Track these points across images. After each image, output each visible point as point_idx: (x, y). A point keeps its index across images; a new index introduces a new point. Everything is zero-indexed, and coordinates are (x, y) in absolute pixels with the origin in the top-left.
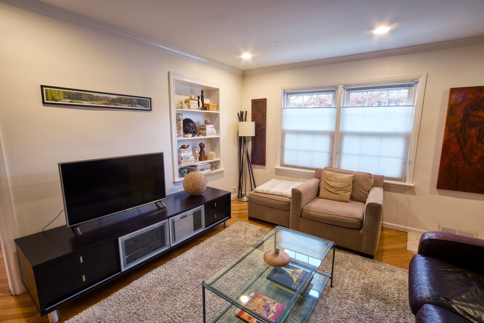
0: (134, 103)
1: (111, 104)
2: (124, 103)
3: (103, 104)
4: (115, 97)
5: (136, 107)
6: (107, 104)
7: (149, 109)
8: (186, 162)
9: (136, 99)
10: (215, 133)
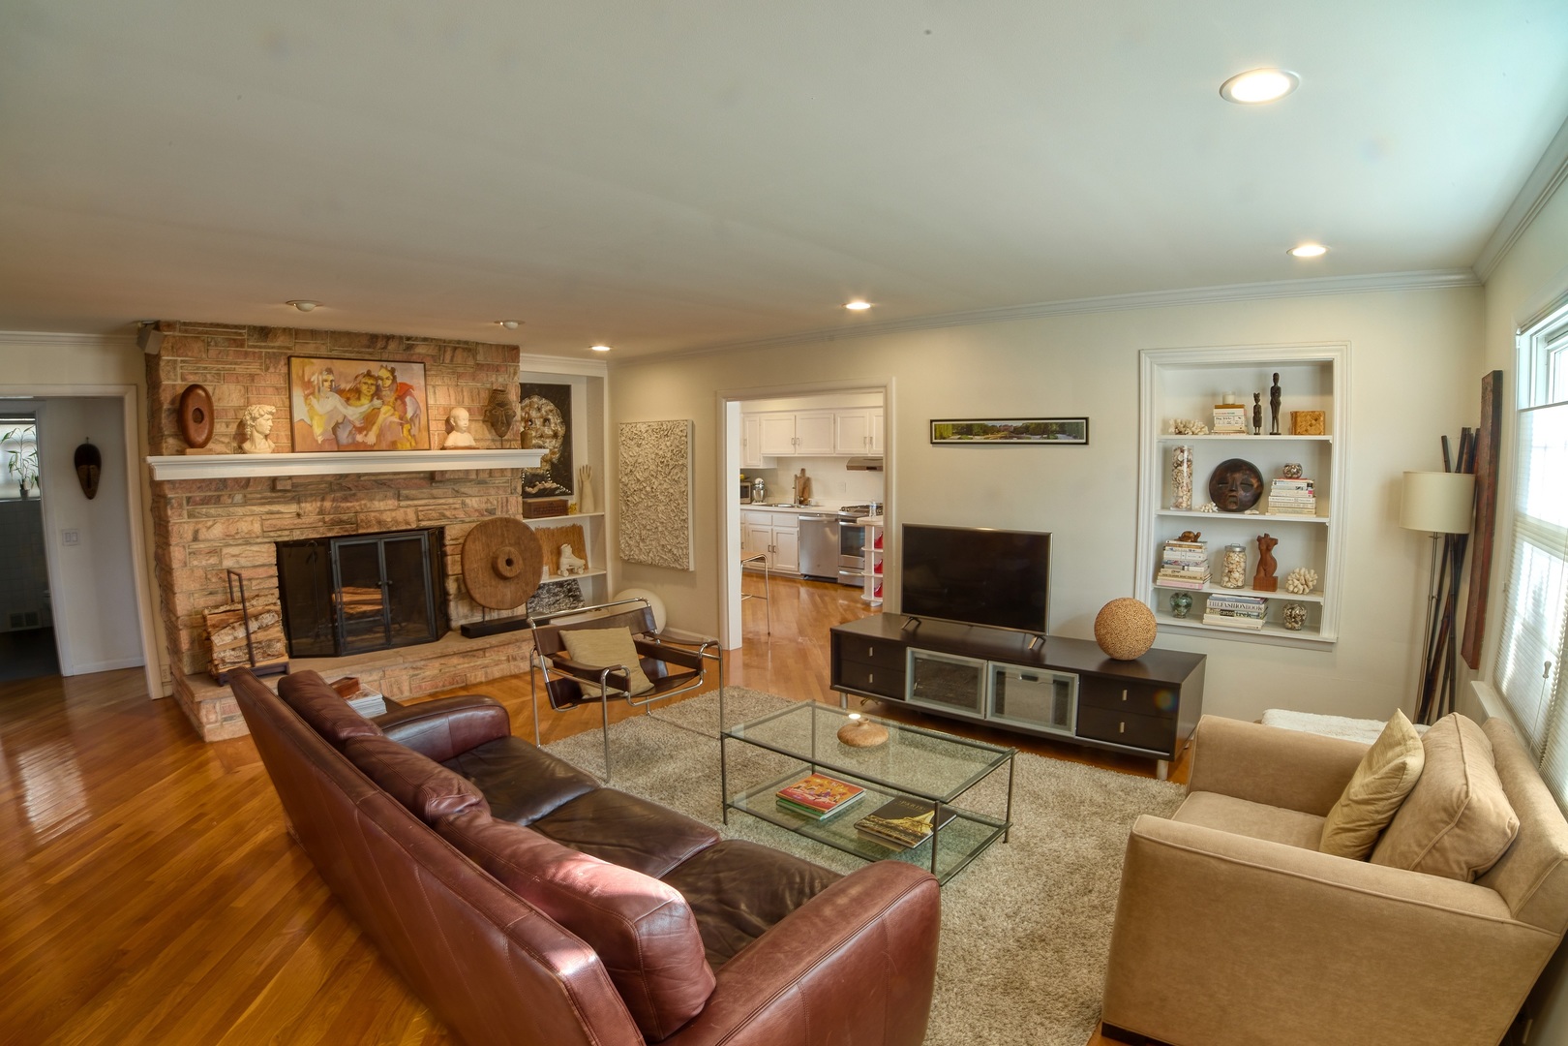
0: (1052, 432)
1: (1011, 438)
2: (1034, 434)
3: (1001, 438)
4: (1019, 424)
5: (1056, 438)
6: (1005, 438)
7: (1084, 441)
8: (1174, 576)
9: (1056, 424)
10: (1309, 506)
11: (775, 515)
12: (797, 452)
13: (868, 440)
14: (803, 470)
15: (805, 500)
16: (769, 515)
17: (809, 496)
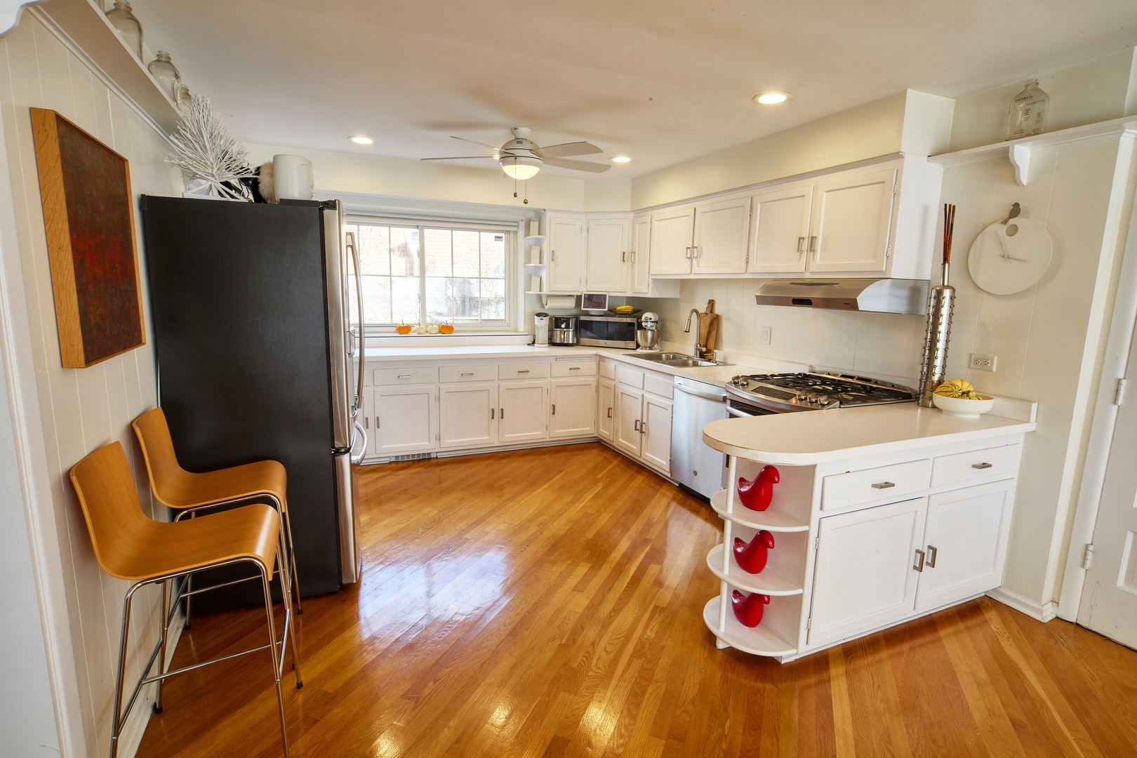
11: (649, 375)
12: (696, 269)
13: (806, 244)
14: (711, 303)
15: (709, 351)
16: (640, 373)
17: (716, 346)
